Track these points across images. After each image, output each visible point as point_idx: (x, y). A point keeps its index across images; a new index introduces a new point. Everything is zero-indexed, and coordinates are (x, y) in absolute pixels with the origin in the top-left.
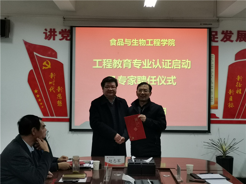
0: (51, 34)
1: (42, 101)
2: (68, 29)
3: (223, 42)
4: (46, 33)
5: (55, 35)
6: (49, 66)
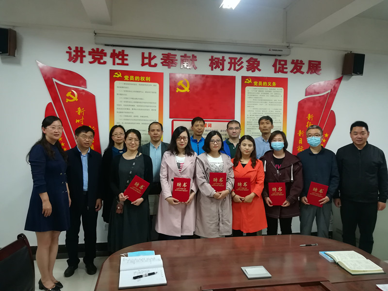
1: (66, 145)
3: (293, 73)
4: (70, 53)
5: (82, 57)
6: (75, 99)
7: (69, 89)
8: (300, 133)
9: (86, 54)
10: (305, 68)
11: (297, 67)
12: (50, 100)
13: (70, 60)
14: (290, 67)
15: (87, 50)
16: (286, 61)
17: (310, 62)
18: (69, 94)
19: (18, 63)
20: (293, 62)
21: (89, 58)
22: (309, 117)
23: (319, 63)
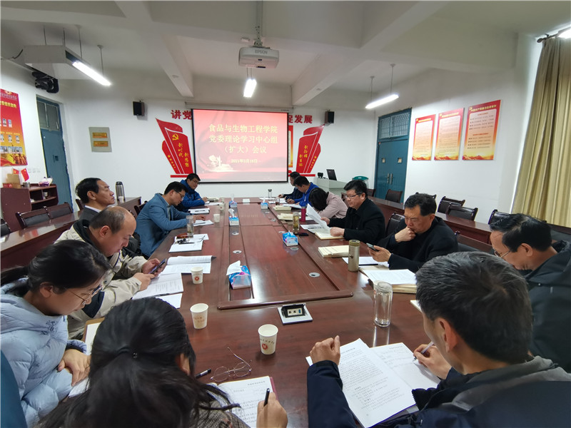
0: (176, 115)
1: (174, 163)
2: (189, 111)
3: (296, 123)
4: (173, 114)
5: (180, 115)
6: (177, 138)
7: (174, 133)
8: (301, 156)
9: (181, 114)
10: (303, 120)
11: (299, 119)
12: (164, 139)
13: (173, 117)
14: (294, 119)
15: (182, 112)
16: (292, 116)
17: (306, 116)
18: (174, 136)
19: (146, 119)
20: (296, 116)
21: (183, 116)
22: (306, 147)
23: (311, 117)
